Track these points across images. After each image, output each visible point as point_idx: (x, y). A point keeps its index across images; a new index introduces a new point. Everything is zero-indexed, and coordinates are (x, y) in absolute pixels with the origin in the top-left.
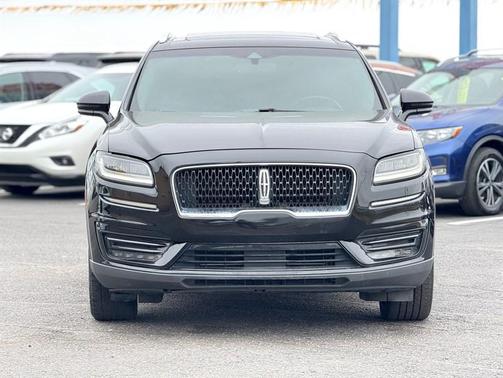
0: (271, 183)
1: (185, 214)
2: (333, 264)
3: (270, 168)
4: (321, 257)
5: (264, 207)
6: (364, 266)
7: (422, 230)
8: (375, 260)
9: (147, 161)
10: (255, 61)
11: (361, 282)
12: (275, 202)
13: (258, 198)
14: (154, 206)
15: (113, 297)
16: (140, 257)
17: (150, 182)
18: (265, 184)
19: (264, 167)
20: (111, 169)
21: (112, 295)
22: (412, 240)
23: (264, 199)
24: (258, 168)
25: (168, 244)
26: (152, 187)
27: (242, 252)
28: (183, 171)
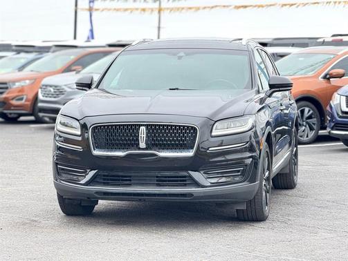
0: (147, 135)
1: (96, 152)
2: (185, 185)
3: (147, 126)
5: (143, 149)
6: (203, 187)
7: (246, 165)
8: (211, 183)
9: (78, 120)
10: (180, 58)
11: (202, 196)
12: (149, 146)
13: (138, 144)
14: (80, 147)
16: (75, 177)
17: (79, 133)
18: (142, 136)
19: (144, 125)
22: (238, 171)
23: (142, 145)
25: (88, 171)
26: (80, 136)
27: (130, 177)
28: (97, 127)
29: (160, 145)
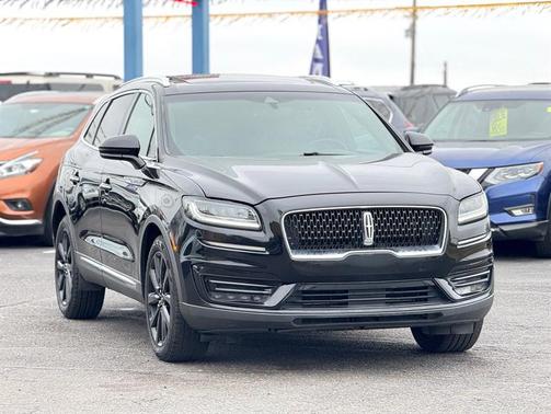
0: (374, 224)
2: (426, 300)
3: (372, 210)
4: (415, 294)
6: (454, 301)
9: (252, 206)
10: (274, 105)
12: (378, 242)
13: (362, 240)
14: (263, 249)
15: (203, 338)
18: (369, 226)
20: (207, 213)
21: (202, 336)
23: (369, 240)
24: (361, 211)
26: (259, 230)
28: (291, 215)
29: (395, 240)
